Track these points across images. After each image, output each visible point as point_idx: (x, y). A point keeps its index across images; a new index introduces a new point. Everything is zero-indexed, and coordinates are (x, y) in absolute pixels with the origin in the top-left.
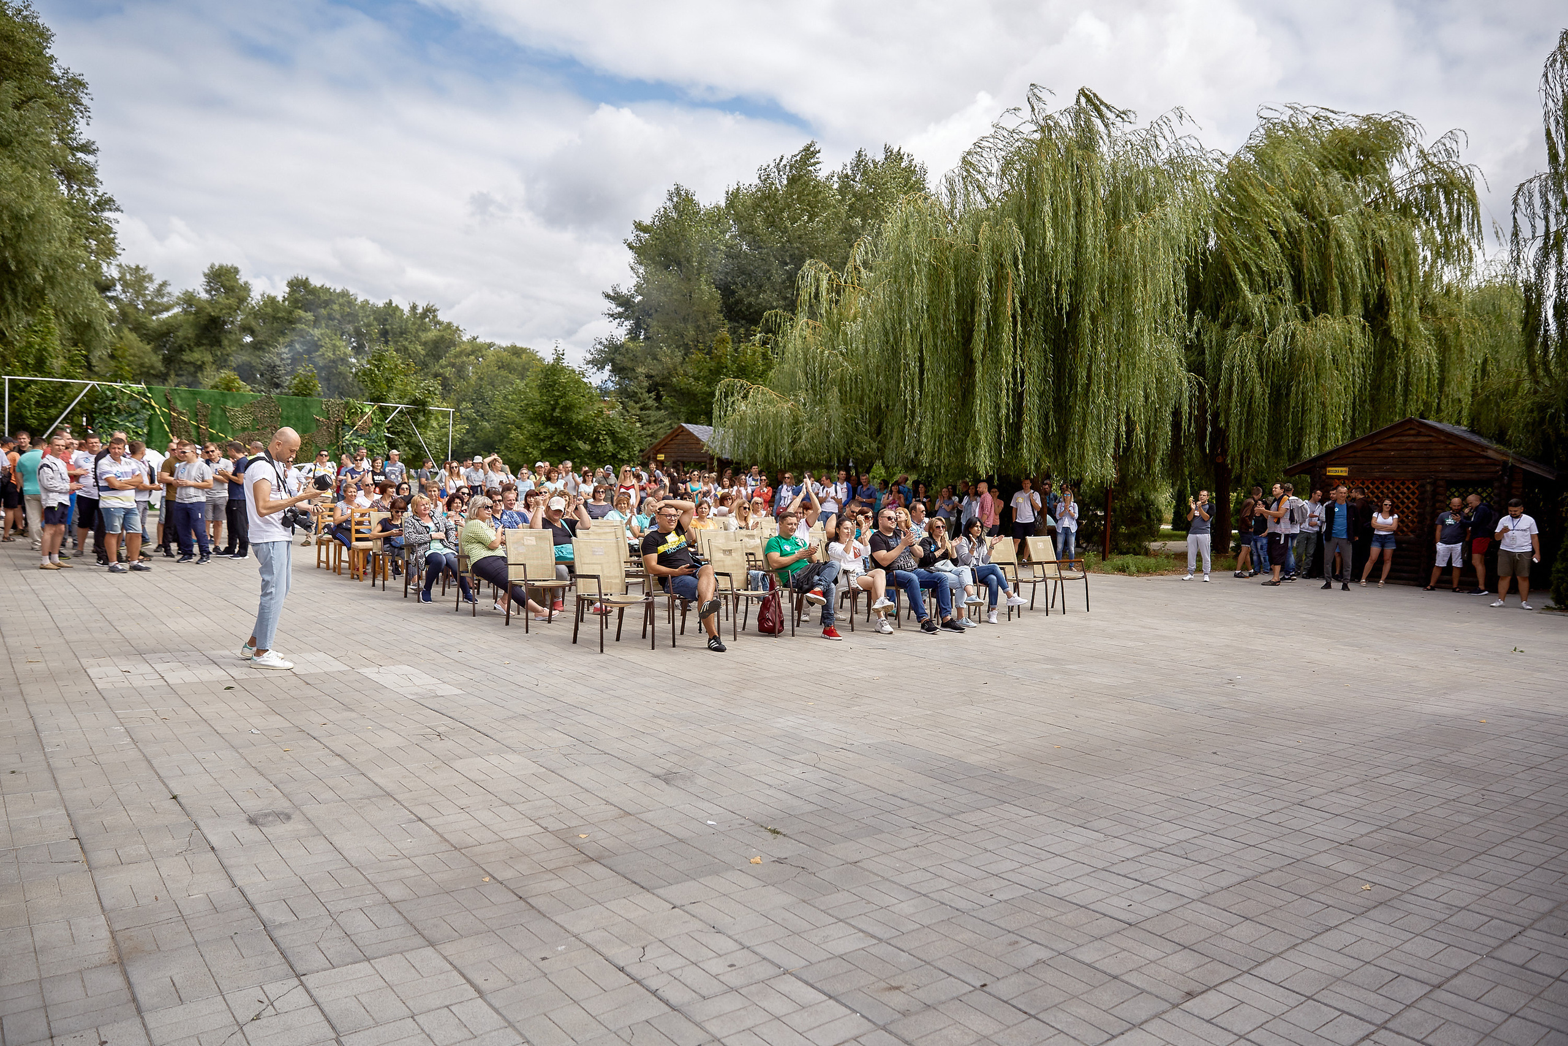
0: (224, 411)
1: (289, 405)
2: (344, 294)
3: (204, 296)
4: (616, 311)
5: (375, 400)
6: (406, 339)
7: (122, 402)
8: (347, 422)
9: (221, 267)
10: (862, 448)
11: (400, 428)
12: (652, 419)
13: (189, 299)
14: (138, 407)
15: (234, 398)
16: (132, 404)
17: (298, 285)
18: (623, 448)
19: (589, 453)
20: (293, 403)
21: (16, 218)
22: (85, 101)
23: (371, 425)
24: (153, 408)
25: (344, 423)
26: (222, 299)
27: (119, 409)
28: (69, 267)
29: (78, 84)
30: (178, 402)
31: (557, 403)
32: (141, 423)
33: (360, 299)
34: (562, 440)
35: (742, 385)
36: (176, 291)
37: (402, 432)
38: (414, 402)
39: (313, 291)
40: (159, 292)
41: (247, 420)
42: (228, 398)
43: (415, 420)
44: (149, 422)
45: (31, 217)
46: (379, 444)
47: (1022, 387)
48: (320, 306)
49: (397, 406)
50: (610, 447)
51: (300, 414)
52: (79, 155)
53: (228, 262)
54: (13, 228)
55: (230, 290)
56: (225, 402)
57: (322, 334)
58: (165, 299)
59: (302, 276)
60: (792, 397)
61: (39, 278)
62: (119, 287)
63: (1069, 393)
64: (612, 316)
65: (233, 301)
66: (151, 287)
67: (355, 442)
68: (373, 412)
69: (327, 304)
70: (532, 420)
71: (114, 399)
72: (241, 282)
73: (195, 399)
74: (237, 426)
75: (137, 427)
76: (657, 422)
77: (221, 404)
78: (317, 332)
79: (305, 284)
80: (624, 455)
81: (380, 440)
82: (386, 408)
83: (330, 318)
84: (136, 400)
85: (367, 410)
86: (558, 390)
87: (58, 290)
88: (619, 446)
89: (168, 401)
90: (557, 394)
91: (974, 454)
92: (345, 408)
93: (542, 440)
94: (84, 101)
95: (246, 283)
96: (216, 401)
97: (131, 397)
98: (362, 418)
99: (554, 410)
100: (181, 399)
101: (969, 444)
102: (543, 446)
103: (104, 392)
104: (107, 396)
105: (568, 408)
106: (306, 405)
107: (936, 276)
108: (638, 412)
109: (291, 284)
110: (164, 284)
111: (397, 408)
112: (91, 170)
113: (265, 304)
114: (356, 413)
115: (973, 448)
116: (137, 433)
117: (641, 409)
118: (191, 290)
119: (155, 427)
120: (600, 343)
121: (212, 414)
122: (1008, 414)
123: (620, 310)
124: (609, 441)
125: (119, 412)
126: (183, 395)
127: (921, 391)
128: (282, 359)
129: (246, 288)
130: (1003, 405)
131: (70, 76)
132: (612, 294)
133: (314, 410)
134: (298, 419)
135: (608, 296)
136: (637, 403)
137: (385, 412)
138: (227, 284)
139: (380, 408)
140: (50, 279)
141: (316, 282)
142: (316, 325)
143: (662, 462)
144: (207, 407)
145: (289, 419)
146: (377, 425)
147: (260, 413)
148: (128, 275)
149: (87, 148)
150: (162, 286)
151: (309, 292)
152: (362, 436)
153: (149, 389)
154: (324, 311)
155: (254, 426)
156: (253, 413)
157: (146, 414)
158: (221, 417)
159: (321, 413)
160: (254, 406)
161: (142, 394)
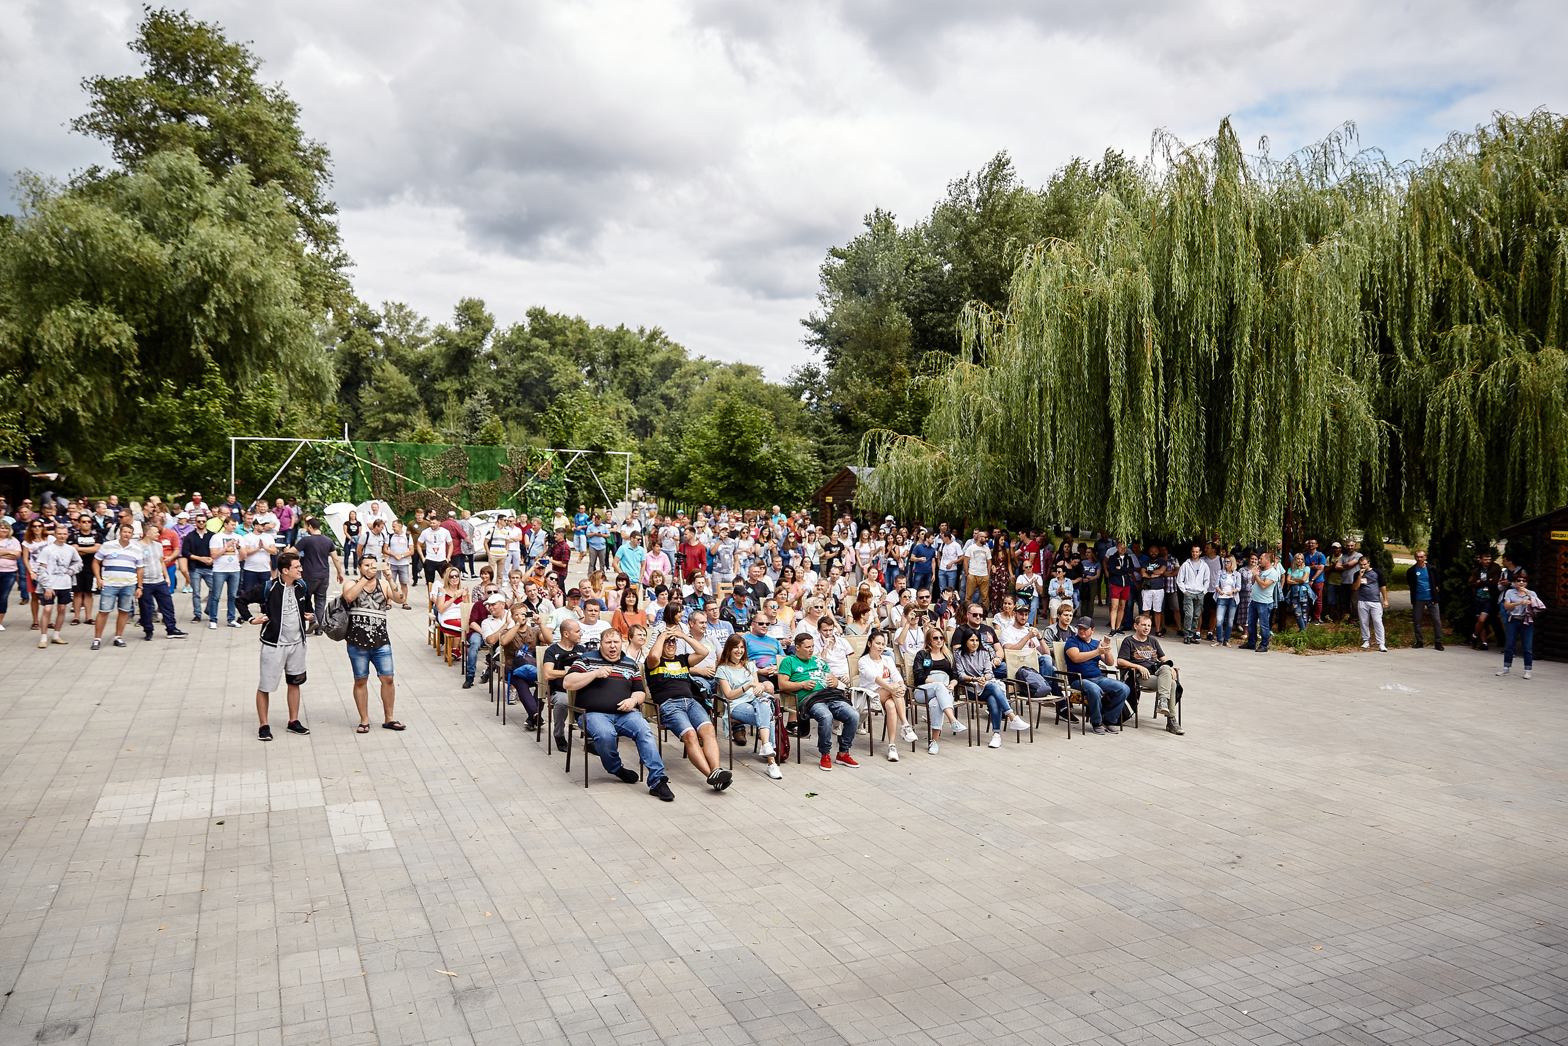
0: (418, 462)
1: (476, 455)
2: (580, 321)
3: (454, 328)
4: (813, 338)
5: (556, 446)
6: (634, 362)
7: (329, 457)
8: (530, 468)
9: (469, 301)
10: (1011, 502)
11: (579, 473)
12: (836, 454)
13: (441, 332)
14: (343, 461)
15: (426, 450)
16: (338, 458)
17: (536, 315)
18: (799, 488)
19: (765, 491)
20: (480, 452)
21: (248, 286)
22: (328, 167)
23: (552, 471)
24: (356, 462)
25: (526, 470)
26: (470, 332)
27: (327, 464)
28: (296, 327)
29: (321, 152)
30: (378, 455)
31: (733, 442)
32: (346, 476)
33: (592, 327)
34: (739, 480)
35: (888, 435)
36: (432, 325)
37: (581, 476)
38: (592, 448)
39: (550, 321)
40: (419, 328)
41: (438, 470)
42: (422, 450)
43: (594, 465)
44: (353, 474)
45: (261, 284)
46: (560, 489)
47: (1167, 444)
48: (555, 334)
49: (578, 450)
50: (786, 485)
51: (486, 463)
52: (324, 216)
53: (476, 297)
54: (245, 296)
55: (476, 322)
56: (418, 454)
57: (556, 361)
58: (423, 333)
59: (539, 305)
60: (944, 446)
61: (267, 339)
62: (384, 323)
63: (1225, 447)
64: (809, 342)
65: (478, 333)
66: (414, 324)
67: (538, 488)
68: (554, 459)
69: (562, 332)
70: (712, 459)
71: (323, 455)
72: (486, 314)
73: (392, 452)
74: (429, 476)
75: (343, 479)
76: (839, 457)
77: (415, 454)
78: (551, 359)
79: (542, 313)
80: (799, 493)
81: (560, 485)
82: (567, 454)
83: (565, 344)
84: (343, 455)
85: (547, 457)
86: (734, 430)
87: (286, 350)
89: (370, 455)
90: (733, 434)
91: (1115, 517)
92: (527, 455)
93: (720, 480)
94: (326, 168)
95: (490, 315)
96: (411, 453)
97: (337, 452)
98: (543, 464)
99: (731, 449)
100: (381, 452)
101: (1109, 508)
102: (722, 485)
103: (314, 449)
104: (317, 452)
105: (746, 447)
106: (491, 454)
107: (1069, 328)
108: (822, 446)
109: (529, 314)
110: (425, 320)
111: (576, 453)
112: (334, 230)
113: (512, 333)
114: (537, 460)
115: (1113, 512)
116: (342, 485)
117: (825, 443)
118: (443, 323)
119: (358, 479)
120: (798, 371)
121: (408, 465)
122: (1152, 476)
123: (818, 336)
124: (785, 480)
125: (327, 468)
126: (383, 449)
127: (1054, 451)
128: (482, 405)
129: (490, 320)
130: (1147, 468)
131: (316, 146)
132: (809, 321)
133: (499, 459)
134: (484, 467)
135: (805, 323)
136: (821, 437)
137: (564, 458)
138: (474, 316)
139: (560, 454)
140: (279, 339)
141: (551, 311)
142: (551, 352)
143: (831, 505)
144: (403, 460)
145: (475, 467)
146: (557, 470)
147: (450, 463)
148: (393, 311)
149: (328, 210)
150: (422, 321)
151: (546, 321)
152: (542, 482)
153: (354, 445)
154: (559, 338)
155: (443, 475)
156: (444, 463)
157: (350, 467)
158: (415, 468)
159: (506, 461)
160: (444, 456)
161: (347, 449)
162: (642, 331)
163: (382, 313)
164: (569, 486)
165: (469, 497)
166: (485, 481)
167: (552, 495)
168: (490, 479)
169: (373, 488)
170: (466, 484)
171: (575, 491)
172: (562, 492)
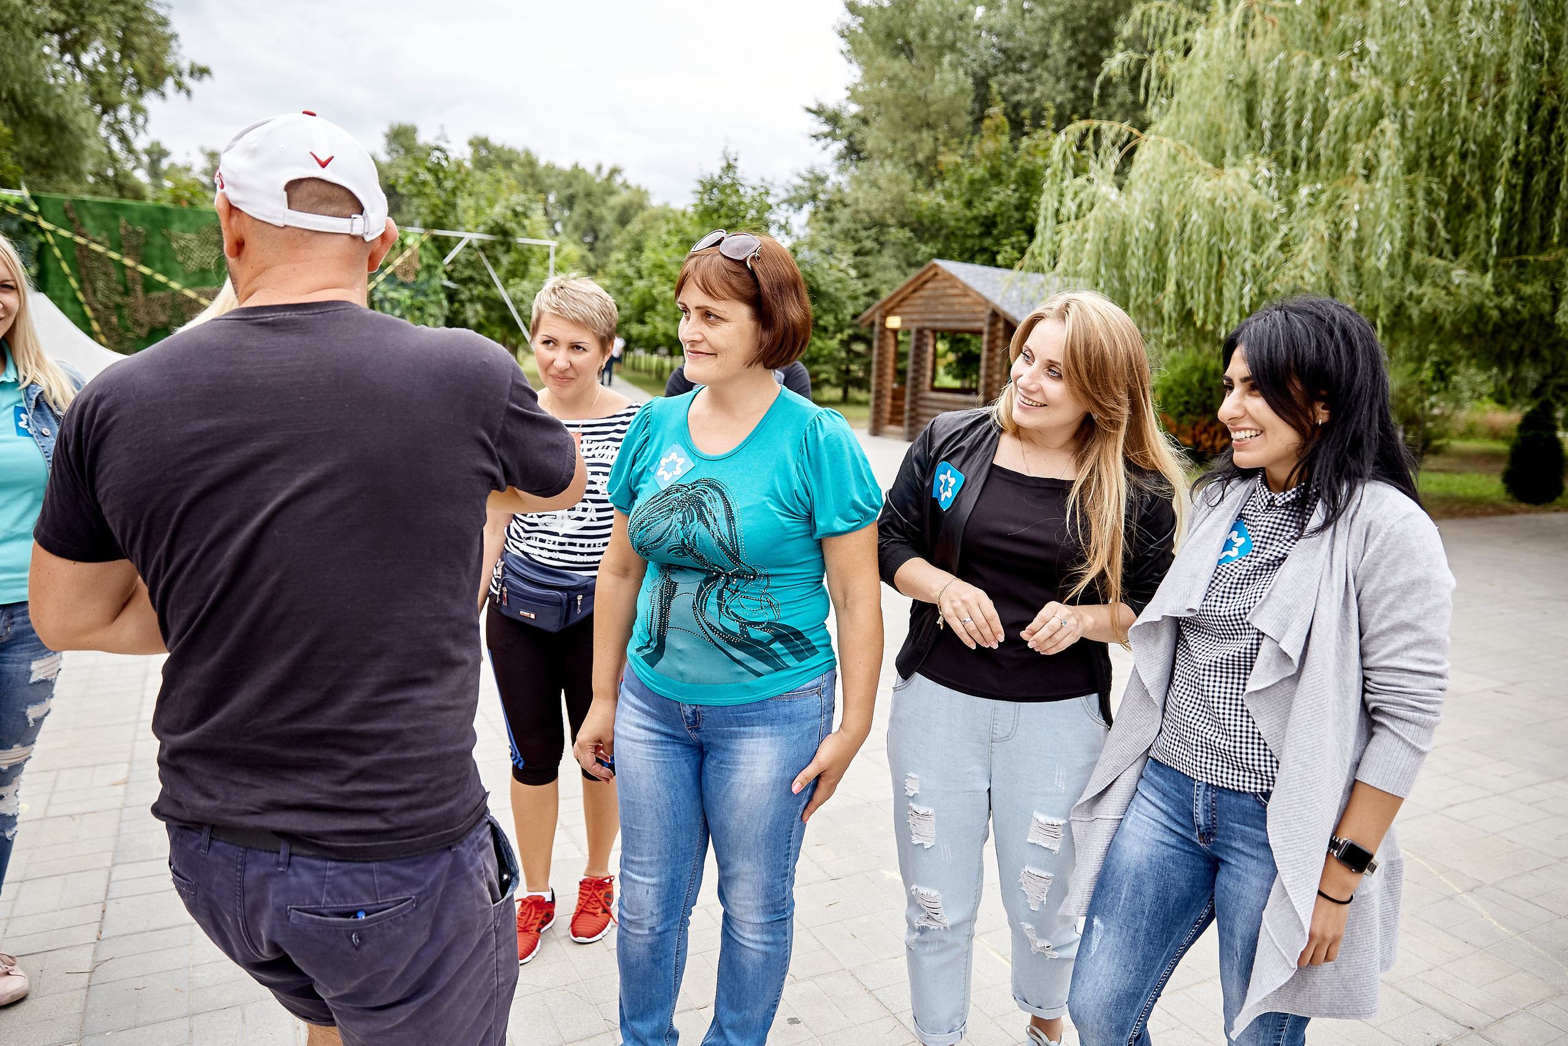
0: (168, 238)
4: (820, 130)
11: (468, 273)
18: (826, 311)
23: (419, 267)
24: (42, 231)
30: (88, 222)
37: (472, 278)
38: (490, 230)
41: (209, 256)
43: (493, 260)
46: (433, 298)
49: (465, 236)
55: (409, 150)
56: (168, 225)
59: (482, 134)
64: (815, 137)
68: (423, 246)
69: (507, 163)
72: (420, 141)
73: (116, 217)
74: (192, 266)
77: (162, 227)
79: (484, 142)
80: (828, 320)
81: (435, 292)
82: (447, 239)
85: (409, 241)
88: (821, 307)
89: (71, 220)
95: (424, 142)
98: (402, 252)
100: (94, 217)
109: (470, 144)
111: (460, 239)
119: (51, 265)
120: (799, 176)
121: (148, 244)
123: (826, 128)
126: (95, 210)
132: (815, 106)
135: (810, 112)
137: (443, 246)
138: (406, 143)
139: (435, 239)
141: (496, 140)
143: (895, 332)
144: (138, 234)
146: (429, 268)
152: (403, 285)
153: (36, 199)
158: (163, 248)
161: (22, 206)
162: (599, 168)
164: (452, 296)
167: (420, 309)
169: (80, 282)
171: (462, 303)
172: (439, 304)
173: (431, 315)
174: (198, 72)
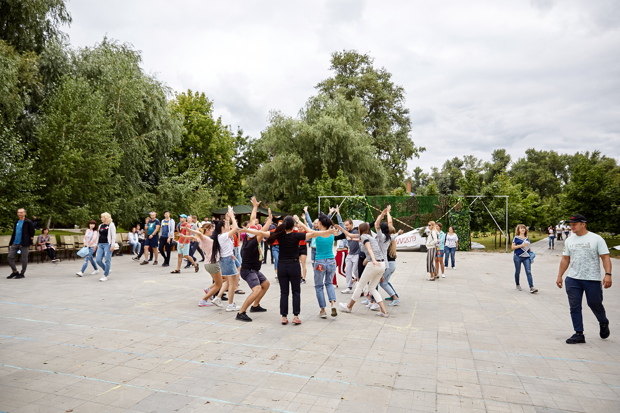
1: (423, 200)
2: (552, 152)
3: (492, 163)
7: (356, 203)
8: (450, 206)
9: (498, 151)
11: (477, 208)
13: (487, 165)
14: (362, 205)
15: (398, 198)
16: (360, 204)
17: (530, 152)
21: (340, 138)
22: (403, 95)
23: (462, 207)
24: (367, 205)
25: (448, 207)
26: (499, 163)
30: (377, 202)
32: (363, 212)
36: (484, 163)
39: (537, 154)
40: (479, 164)
41: (404, 208)
44: (366, 211)
46: (466, 216)
48: (540, 160)
49: (478, 196)
51: (428, 204)
52: (404, 115)
53: (500, 148)
55: (502, 158)
56: (395, 201)
57: (540, 172)
58: (480, 166)
59: (532, 148)
62: (464, 164)
66: (476, 163)
67: (455, 216)
68: (463, 200)
69: (544, 157)
71: (353, 203)
72: (506, 155)
73: (383, 200)
74: (400, 211)
75: (361, 213)
78: (538, 171)
79: (533, 151)
81: (467, 214)
82: (471, 198)
84: (362, 203)
85: (459, 200)
89: (373, 202)
92: (449, 200)
96: (392, 201)
97: (359, 201)
98: (456, 203)
106: (430, 199)
109: (527, 152)
110: (481, 161)
111: (475, 198)
112: (408, 120)
113: (519, 162)
114: (454, 202)
116: (362, 216)
118: (487, 161)
119: (368, 213)
125: (355, 208)
126: (380, 199)
129: (508, 158)
131: (399, 87)
133: (433, 202)
134: (427, 206)
137: (470, 200)
139: (467, 198)
141: (538, 150)
142: (538, 168)
145: (422, 206)
146: (465, 207)
147: (410, 204)
148: (468, 159)
149: (406, 112)
150: (479, 162)
151: (535, 154)
152: (457, 213)
153: (367, 198)
154: (543, 161)
155: (407, 211)
156: (407, 205)
157: (365, 208)
159: (438, 203)
160: (407, 201)
161: (363, 200)
163: (463, 160)
164: (472, 215)
165: (419, 221)
166: (427, 213)
167: (462, 220)
168: (430, 212)
170: (418, 215)
171: (475, 217)
172: (468, 218)
173: (466, 221)
174: (423, 149)
